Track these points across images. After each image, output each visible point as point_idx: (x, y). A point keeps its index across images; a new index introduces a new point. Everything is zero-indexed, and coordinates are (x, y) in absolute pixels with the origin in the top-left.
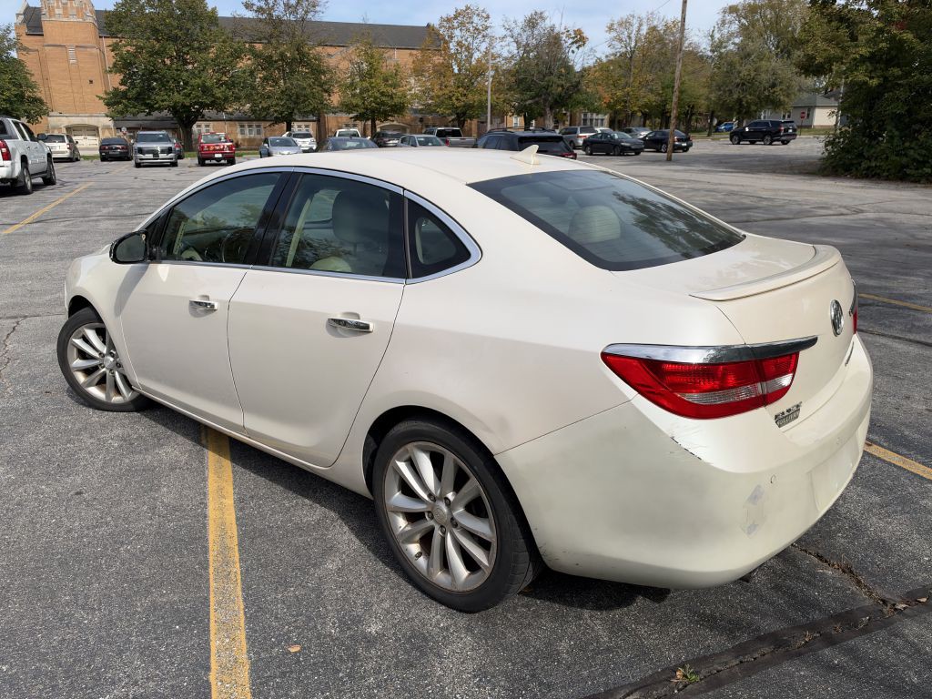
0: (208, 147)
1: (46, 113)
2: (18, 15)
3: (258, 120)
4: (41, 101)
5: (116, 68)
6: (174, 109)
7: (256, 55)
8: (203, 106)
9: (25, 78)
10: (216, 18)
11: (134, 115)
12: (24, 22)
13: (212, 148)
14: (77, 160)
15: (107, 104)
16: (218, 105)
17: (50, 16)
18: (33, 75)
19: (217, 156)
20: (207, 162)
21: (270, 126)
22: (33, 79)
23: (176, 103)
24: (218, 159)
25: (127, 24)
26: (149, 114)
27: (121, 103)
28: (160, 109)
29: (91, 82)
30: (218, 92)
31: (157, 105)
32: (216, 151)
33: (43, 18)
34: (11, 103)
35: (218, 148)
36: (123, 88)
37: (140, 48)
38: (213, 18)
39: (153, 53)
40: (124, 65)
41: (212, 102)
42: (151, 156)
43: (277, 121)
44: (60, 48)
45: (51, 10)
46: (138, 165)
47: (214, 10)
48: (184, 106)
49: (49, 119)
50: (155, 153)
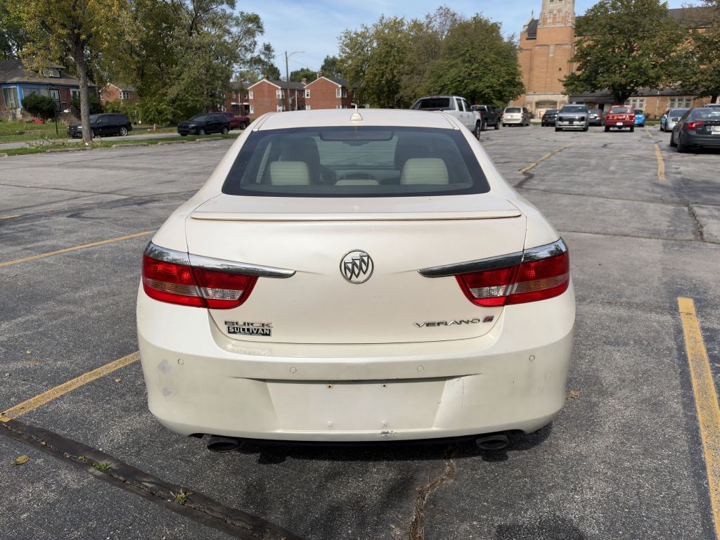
0: (613, 117)
1: (524, 92)
2: (525, 26)
3: (685, 94)
4: (521, 84)
5: (576, 58)
6: (613, 87)
7: (697, 38)
8: (637, 84)
9: (515, 69)
10: (667, 11)
11: (581, 92)
12: (527, 30)
13: (616, 118)
14: (527, 125)
15: (564, 85)
16: (651, 83)
17: (544, 25)
18: (520, 67)
19: (618, 124)
20: (611, 129)
21: (694, 99)
22: (520, 69)
23: (614, 83)
24: (620, 127)
25: (592, 25)
26: (593, 92)
27: (573, 84)
28: (601, 88)
29: (560, 69)
30: (651, 73)
31: (599, 85)
32: (619, 120)
33: (539, 27)
34: (503, 87)
35: (621, 118)
36: (579, 73)
37: (597, 42)
38: (663, 11)
39: (606, 45)
40: (582, 56)
41: (645, 81)
42: (567, 123)
43: (703, 95)
44: (544, 47)
45: (545, 20)
46: (558, 130)
47: (665, 5)
48: (621, 85)
49: (527, 97)
50: (571, 121)
